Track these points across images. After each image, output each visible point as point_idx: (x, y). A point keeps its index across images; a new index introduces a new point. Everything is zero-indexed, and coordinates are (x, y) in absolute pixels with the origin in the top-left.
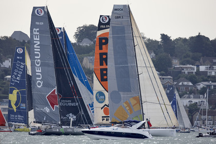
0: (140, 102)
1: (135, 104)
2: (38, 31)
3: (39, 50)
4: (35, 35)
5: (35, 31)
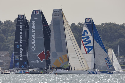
0: (67, 57)
1: (65, 58)
2: (34, 22)
3: (35, 32)
4: (33, 24)
5: (33, 22)
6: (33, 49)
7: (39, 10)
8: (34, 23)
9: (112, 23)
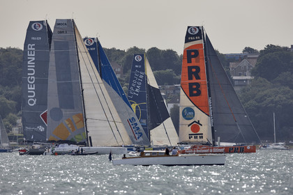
1: (79, 122)
2: (33, 47)
3: (34, 66)
4: (30, 51)
5: (30, 47)
6: (32, 102)
7: (42, 22)
8: (31, 49)
9: (14, 49)
